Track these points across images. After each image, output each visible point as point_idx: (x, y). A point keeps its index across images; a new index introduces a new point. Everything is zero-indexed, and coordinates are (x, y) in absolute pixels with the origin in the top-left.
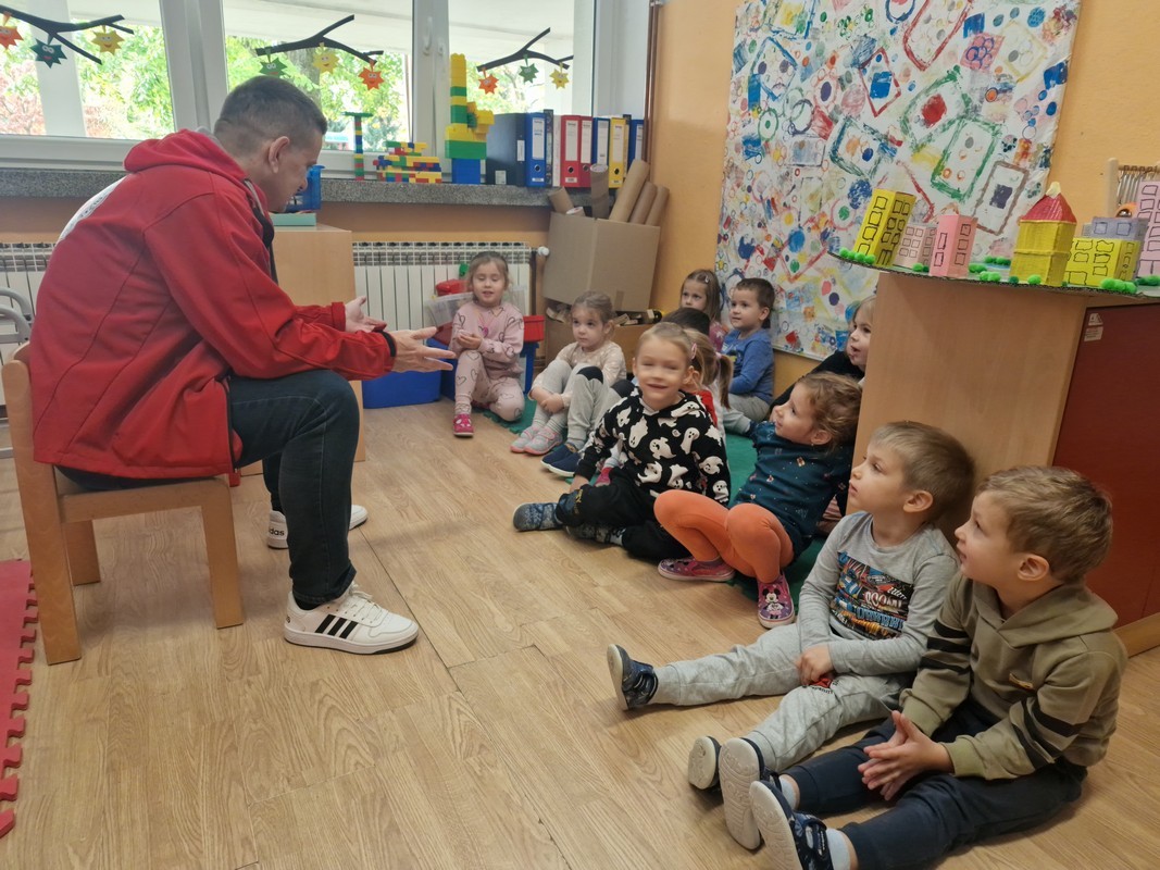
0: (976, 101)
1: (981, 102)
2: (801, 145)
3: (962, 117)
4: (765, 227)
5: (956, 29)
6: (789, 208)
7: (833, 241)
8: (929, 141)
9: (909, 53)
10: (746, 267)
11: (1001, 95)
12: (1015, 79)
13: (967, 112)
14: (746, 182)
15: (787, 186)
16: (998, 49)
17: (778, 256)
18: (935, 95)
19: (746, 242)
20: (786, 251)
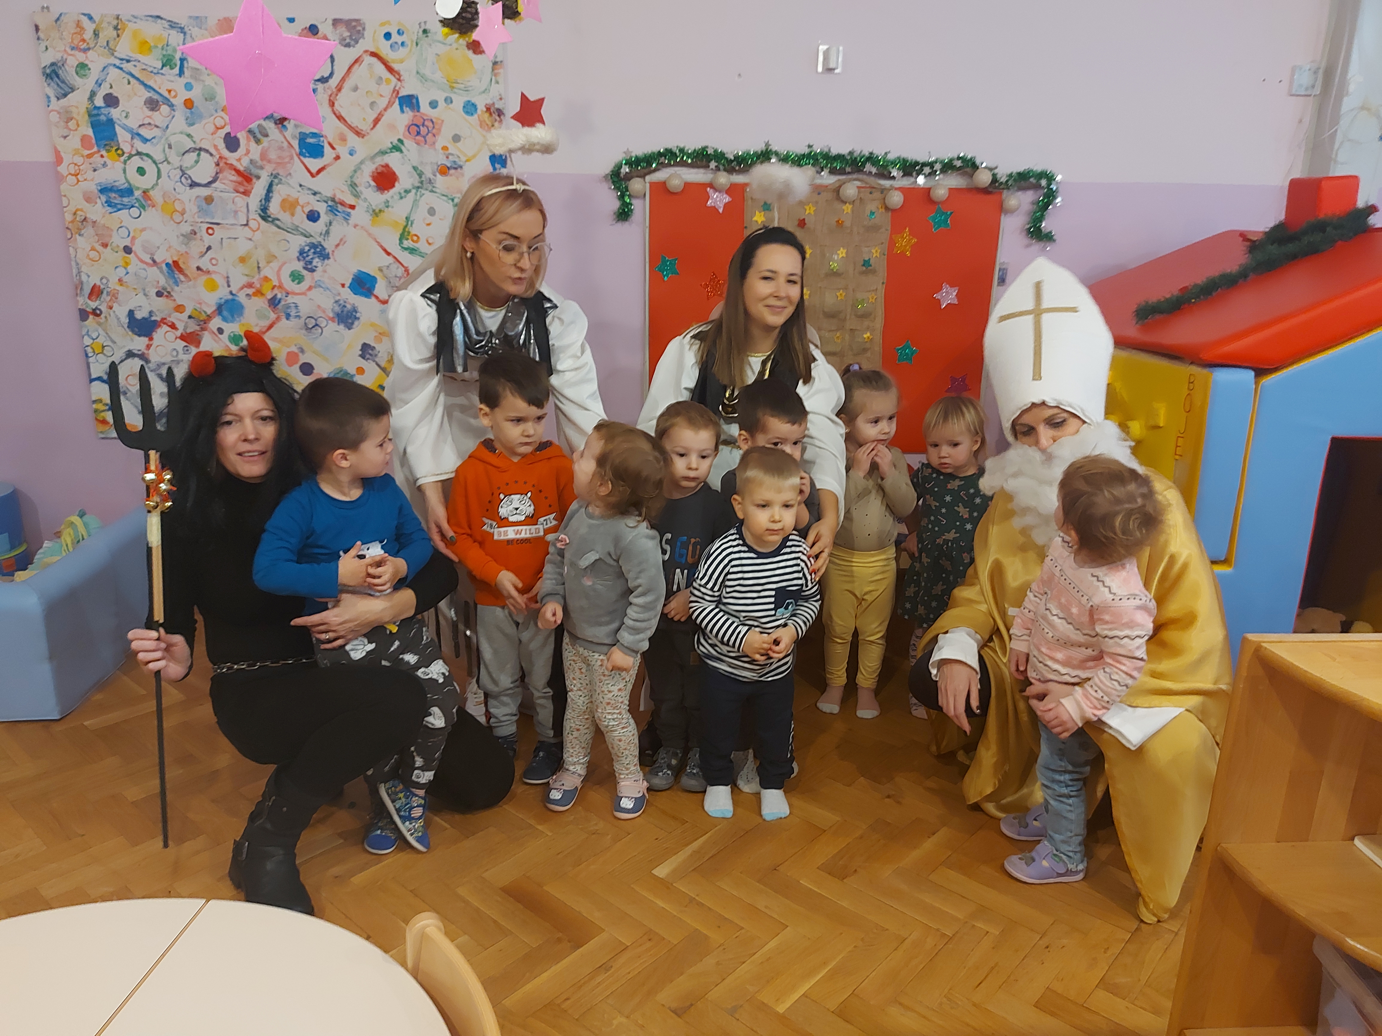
0: (428, 174)
1: (435, 175)
2: (209, 200)
3: (418, 187)
4: (169, 295)
5: (390, 104)
6: (208, 272)
7: (289, 307)
8: (387, 207)
9: (340, 118)
10: (148, 347)
11: (452, 171)
12: (463, 159)
13: (422, 182)
14: (119, 240)
15: (196, 247)
16: (439, 130)
17: (203, 329)
18: (383, 163)
19: (139, 315)
20: (216, 323)
